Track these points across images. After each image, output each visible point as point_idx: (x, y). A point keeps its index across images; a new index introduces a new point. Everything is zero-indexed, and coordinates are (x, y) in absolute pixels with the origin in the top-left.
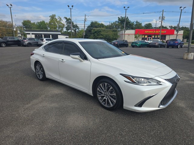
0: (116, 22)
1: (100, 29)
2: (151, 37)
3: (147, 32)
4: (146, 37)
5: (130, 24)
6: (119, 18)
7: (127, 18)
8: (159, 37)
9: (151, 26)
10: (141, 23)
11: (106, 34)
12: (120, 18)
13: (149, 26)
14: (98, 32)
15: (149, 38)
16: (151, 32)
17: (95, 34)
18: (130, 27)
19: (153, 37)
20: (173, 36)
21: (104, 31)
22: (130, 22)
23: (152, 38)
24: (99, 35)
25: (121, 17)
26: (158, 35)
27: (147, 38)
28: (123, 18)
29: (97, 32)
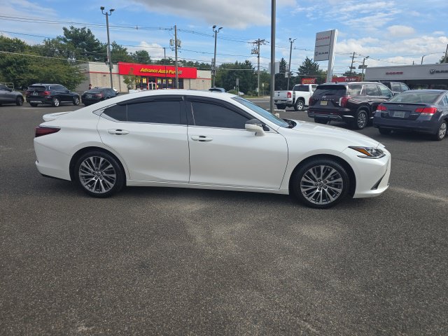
0: (59, 39)
1: (22, 57)
2: (154, 82)
3: (145, 70)
4: (145, 81)
5: (99, 49)
6: (65, 29)
7: (89, 32)
8: (170, 83)
9: (149, 58)
10: (126, 49)
11: (47, 69)
12: (70, 30)
13: (143, 57)
14: (18, 64)
15: (150, 85)
16: (153, 71)
17: (9, 68)
18: (101, 56)
19: (159, 81)
20: (195, 80)
21: (37, 60)
22: (98, 44)
23: (157, 84)
24: (22, 72)
25: (72, 28)
26: (167, 79)
27: (147, 84)
28: (77, 31)
29: (15, 65)
